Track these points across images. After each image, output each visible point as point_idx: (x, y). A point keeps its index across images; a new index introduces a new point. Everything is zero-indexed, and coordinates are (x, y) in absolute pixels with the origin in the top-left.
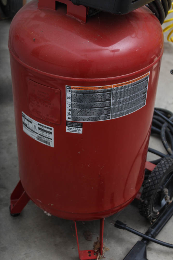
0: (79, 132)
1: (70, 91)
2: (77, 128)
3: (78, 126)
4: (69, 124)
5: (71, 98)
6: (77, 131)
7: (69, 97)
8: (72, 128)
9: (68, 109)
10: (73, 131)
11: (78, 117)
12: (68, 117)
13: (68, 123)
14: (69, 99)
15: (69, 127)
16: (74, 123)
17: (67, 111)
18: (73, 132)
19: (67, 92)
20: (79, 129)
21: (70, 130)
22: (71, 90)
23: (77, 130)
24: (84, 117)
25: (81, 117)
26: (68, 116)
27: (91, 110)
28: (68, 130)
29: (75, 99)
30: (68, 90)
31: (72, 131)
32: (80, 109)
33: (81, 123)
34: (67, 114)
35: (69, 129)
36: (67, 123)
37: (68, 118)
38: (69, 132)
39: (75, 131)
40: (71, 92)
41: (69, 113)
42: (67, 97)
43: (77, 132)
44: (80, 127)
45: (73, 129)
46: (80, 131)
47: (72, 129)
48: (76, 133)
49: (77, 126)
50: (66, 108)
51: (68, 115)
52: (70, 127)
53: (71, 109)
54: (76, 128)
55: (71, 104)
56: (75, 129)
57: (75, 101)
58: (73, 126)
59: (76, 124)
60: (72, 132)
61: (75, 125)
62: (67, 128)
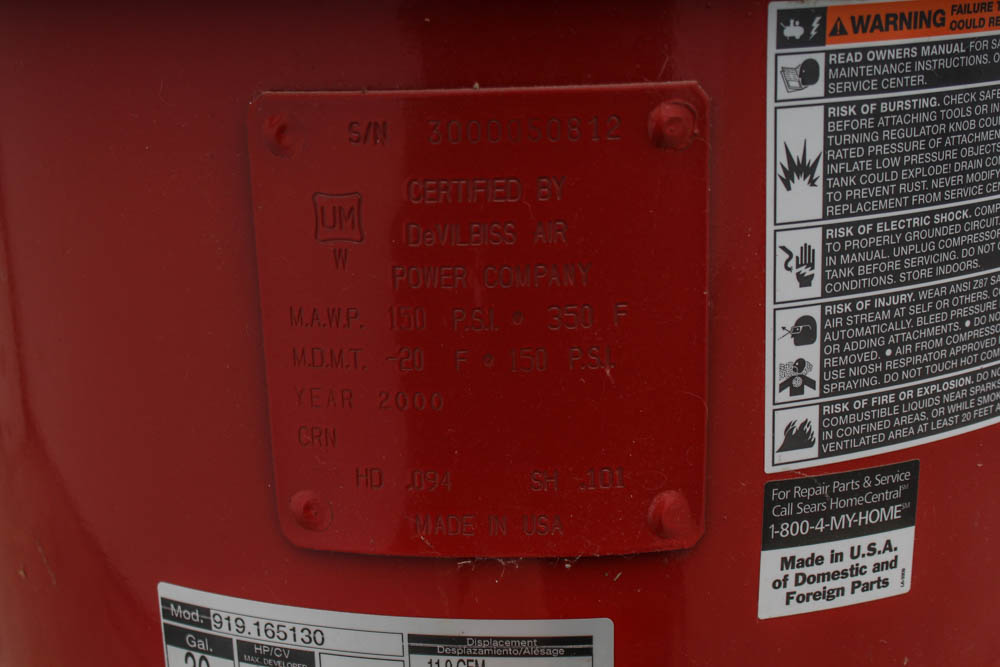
0: (886, 583)
1: (808, 73)
2: (863, 541)
3: (881, 513)
4: (787, 511)
5: (819, 172)
6: (869, 577)
7: (797, 154)
8: (823, 549)
9: (788, 319)
10: (831, 585)
11: (884, 395)
12: (784, 419)
13: (784, 503)
14: (800, 184)
15: (788, 552)
16: (844, 487)
17: (782, 351)
18: (829, 595)
19: (783, 94)
20: (888, 546)
21: (805, 589)
22: (820, 59)
23: (869, 562)
24: (928, 385)
25: (906, 389)
26: (782, 414)
27: (989, 288)
28: (782, 592)
29: (857, 174)
30: (793, 61)
31: (817, 587)
32: (903, 293)
33: (903, 468)
34: (773, 394)
35: (792, 573)
36: (769, 504)
37: (780, 439)
38: (796, 609)
39: (847, 583)
40: (818, 89)
41: (801, 364)
42: (782, 159)
43: (868, 587)
44: (894, 512)
45: (828, 567)
46: (892, 564)
47: (819, 560)
48: (861, 597)
49: (868, 517)
50: (769, 306)
51: (784, 395)
52: (802, 552)
53: (815, 313)
54: (855, 542)
55: (814, 238)
56: (847, 563)
57: (854, 202)
58: (835, 523)
59: (861, 492)
60: (823, 605)
61: (849, 510)
62: (770, 562)
